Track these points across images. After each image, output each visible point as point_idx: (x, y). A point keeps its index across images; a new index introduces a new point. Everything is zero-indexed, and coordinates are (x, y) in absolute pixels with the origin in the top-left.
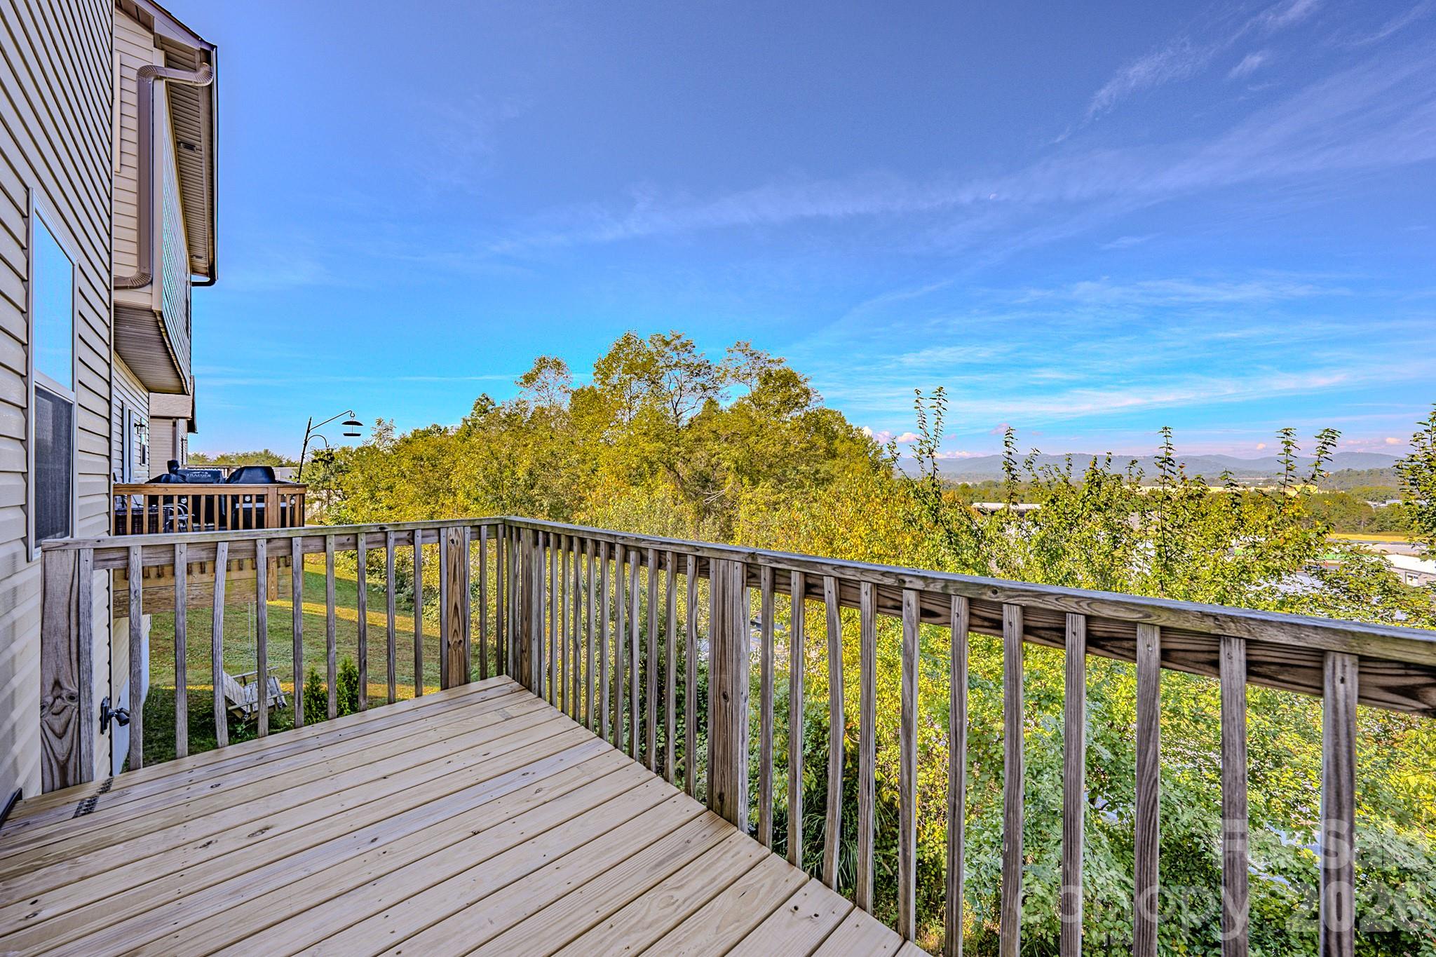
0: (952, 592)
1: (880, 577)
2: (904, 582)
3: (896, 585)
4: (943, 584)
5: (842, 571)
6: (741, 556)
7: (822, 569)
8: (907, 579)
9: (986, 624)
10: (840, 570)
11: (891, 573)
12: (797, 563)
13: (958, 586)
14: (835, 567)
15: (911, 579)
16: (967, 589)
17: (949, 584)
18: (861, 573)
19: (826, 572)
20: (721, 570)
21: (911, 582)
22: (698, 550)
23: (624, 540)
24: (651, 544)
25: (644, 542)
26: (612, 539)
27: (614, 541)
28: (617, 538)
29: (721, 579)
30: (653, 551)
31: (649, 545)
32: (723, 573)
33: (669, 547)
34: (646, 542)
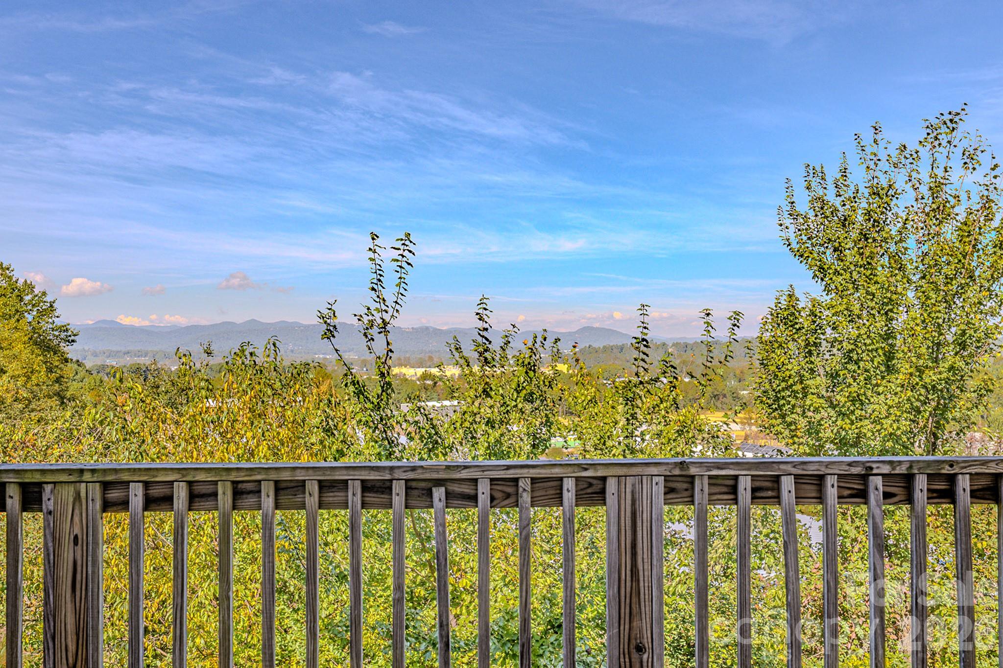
0: (916, 472)
1: (847, 468)
2: (871, 468)
3: (863, 472)
4: (908, 466)
5: (805, 467)
6: (664, 468)
7: (779, 469)
8: (874, 466)
9: (935, 495)
10: (802, 467)
11: (858, 462)
12: (747, 466)
13: (921, 465)
14: (795, 465)
15: (877, 465)
16: (929, 466)
17: (913, 464)
18: (827, 467)
19: (784, 470)
20: (629, 490)
21: (878, 468)
22: (586, 469)
23: (416, 472)
24: (483, 471)
25: (467, 470)
26: (381, 474)
27: (388, 477)
28: (396, 471)
29: (629, 502)
30: (488, 482)
31: (479, 473)
32: (633, 493)
33: (525, 471)
34: (472, 470)
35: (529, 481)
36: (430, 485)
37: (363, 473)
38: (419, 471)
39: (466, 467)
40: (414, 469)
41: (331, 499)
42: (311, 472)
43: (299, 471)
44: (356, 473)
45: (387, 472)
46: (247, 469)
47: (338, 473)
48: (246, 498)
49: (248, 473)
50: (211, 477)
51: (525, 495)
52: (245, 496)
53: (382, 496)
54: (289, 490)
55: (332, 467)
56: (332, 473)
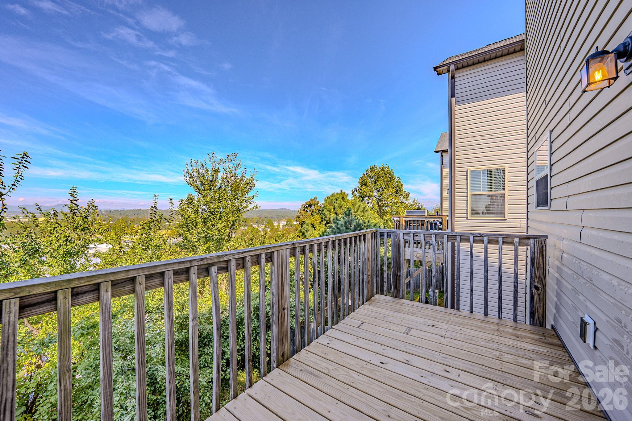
6: (289, 246)
20: (280, 255)
23: (203, 261)
24: (233, 256)
25: (227, 256)
26: (185, 265)
27: (189, 266)
28: (193, 262)
29: (281, 259)
30: (235, 260)
31: (231, 257)
32: (282, 255)
33: (249, 253)
34: (228, 256)
35: (250, 257)
36: (207, 266)
37: (175, 266)
38: (205, 260)
39: (226, 255)
40: (202, 259)
41: (150, 284)
42: (140, 271)
43: (132, 271)
44: (170, 267)
45: (188, 263)
46: (88, 277)
47: (159, 269)
48: (82, 297)
49: (89, 280)
50: (51, 289)
51: (249, 263)
52: (80, 296)
53: (182, 276)
54: (120, 285)
55: (155, 266)
56: (155, 269)
